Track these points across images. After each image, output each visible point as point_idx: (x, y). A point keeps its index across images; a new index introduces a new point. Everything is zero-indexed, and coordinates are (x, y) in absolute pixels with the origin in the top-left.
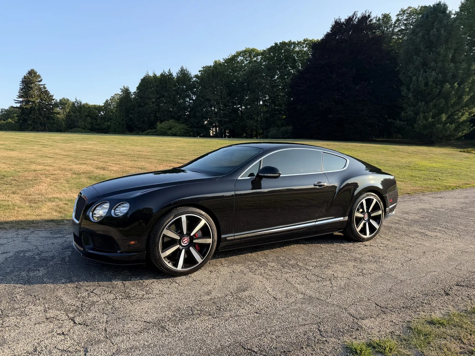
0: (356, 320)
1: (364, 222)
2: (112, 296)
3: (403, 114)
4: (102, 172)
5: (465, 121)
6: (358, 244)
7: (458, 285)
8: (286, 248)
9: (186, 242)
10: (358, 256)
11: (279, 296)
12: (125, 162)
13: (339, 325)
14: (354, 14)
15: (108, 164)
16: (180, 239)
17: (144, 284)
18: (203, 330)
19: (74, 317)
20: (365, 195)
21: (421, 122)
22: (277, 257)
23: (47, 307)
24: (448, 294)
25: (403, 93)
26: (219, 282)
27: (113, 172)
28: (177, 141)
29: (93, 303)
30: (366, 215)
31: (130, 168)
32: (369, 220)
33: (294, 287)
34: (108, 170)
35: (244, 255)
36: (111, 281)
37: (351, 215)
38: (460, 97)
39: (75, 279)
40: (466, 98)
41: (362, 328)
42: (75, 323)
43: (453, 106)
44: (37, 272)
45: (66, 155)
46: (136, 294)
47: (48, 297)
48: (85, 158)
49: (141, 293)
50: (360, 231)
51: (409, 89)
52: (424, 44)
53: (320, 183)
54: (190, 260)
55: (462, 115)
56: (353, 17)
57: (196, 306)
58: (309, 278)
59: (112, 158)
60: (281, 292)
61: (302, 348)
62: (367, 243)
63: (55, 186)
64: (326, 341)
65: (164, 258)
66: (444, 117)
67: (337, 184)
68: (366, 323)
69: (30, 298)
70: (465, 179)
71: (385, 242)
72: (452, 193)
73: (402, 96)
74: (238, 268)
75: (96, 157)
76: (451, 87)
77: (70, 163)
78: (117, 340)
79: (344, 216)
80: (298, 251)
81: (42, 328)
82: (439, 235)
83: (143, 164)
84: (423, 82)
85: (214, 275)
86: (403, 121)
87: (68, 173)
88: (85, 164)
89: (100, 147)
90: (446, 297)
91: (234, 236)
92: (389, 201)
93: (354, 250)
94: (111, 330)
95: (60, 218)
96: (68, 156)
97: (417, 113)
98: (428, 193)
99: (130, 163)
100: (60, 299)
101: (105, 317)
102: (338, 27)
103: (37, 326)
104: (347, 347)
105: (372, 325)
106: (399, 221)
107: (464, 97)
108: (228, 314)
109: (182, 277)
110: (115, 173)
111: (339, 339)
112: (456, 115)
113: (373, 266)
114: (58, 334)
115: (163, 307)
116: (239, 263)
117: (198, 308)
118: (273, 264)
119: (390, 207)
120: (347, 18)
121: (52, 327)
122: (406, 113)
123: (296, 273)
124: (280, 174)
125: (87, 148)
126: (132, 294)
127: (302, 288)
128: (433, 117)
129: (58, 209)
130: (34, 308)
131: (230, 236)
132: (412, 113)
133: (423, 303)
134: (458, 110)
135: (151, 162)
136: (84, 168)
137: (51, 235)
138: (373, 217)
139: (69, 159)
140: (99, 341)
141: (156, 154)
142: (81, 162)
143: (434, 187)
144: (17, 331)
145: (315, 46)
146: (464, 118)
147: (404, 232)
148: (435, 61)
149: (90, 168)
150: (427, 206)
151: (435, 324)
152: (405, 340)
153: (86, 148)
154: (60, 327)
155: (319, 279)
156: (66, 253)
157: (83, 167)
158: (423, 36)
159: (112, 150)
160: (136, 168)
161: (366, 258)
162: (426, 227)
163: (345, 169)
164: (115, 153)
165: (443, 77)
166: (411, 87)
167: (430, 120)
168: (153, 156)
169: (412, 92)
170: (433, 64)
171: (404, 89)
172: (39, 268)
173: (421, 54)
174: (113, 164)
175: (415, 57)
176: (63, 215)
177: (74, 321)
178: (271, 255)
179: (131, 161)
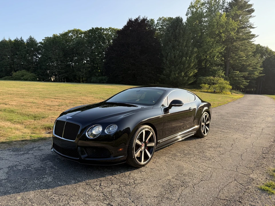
0: (247, 176)
1: (204, 127)
2: (116, 186)
3: (164, 72)
4: (6, 106)
5: (192, 76)
6: (203, 139)
7: (263, 153)
9: (143, 146)
10: (210, 145)
11: (201, 170)
13: (245, 179)
14: (139, 17)
17: (126, 175)
18: (190, 195)
21: (173, 76)
22: (176, 150)
23: (83, 200)
24: (264, 158)
25: (164, 61)
26: (165, 168)
29: (110, 192)
31: (24, 103)
33: (202, 165)
34: (9, 105)
37: (200, 124)
38: (189, 64)
39: (79, 179)
40: (192, 65)
43: (186, 68)
44: (46, 179)
47: (76, 194)
50: (203, 133)
51: (167, 60)
52: (173, 37)
53: (190, 108)
54: (146, 157)
55: (191, 73)
56: (138, 19)
58: (203, 159)
61: (244, 193)
62: (206, 138)
65: (136, 157)
66: (183, 74)
67: (196, 107)
68: (252, 176)
73: (164, 63)
76: (186, 59)
79: (198, 125)
84: (173, 56)
86: (165, 75)
91: (162, 140)
95: (8, 140)
97: (171, 72)
100: (85, 194)
101: (128, 199)
102: (130, 23)
104: (260, 189)
105: (255, 176)
107: (191, 64)
108: (190, 184)
110: (17, 107)
111: (252, 186)
112: (188, 73)
113: (222, 149)
115: (153, 187)
116: (162, 156)
118: (179, 154)
120: (135, 19)
122: (166, 71)
123: (195, 157)
124: (183, 104)
126: (127, 182)
127: (206, 164)
128: (178, 74)
132: (169, 71)
133: (261, 163)
134: (189, 71)
135: (36, 99)
137: (16, 153)
138: (207, 124)
145: (119, 32)
146: (191, 75)
148: (178, 45)
155: (208, 159)
158: (172, 33)
160: (29, 103)
163: (196, 100)
164: (2, 93)
165: (182, 54)
166: (168, 58)
167: (177, 75)
168: (32, 94)
169: (168, 61)
170: (177, 47)
171: (164, 59)
172: (43, 176)
173: (172, 42)
174: (9, 100)
175: (169, 43)
176: (8, 138)
177: (112, 205)
178: (172, 149)
179: (21, 98)
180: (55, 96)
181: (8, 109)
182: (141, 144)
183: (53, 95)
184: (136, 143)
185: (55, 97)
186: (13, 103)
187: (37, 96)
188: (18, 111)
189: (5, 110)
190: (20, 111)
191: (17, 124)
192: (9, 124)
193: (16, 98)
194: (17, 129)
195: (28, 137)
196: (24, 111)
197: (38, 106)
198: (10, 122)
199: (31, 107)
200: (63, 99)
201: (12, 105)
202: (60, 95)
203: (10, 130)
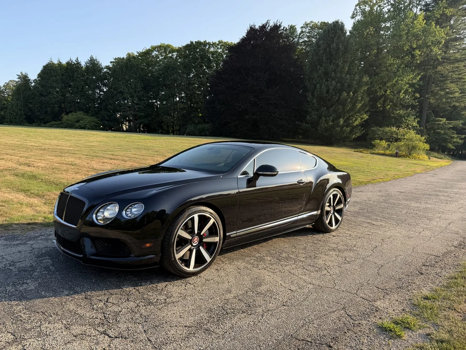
0: (370, 303)
1: (331, 214)
2: (132, 304)
3: (308, 117)
4: (28, 169)
5: (357, 125)
6: (327, 235)
7: (425, 266)
8: (270, 242)
9: (196, 242)
10: (334, 246)
11: (293, 288)
12: (49, 157)
13: (362, 308)
14: (267, 22)
15: (30, 160)
16: (192, 239)
17: (159, 288)
19: (105, 331)
20: (332, 190)
21: (323, 125)
22: (268, 251)
23: (65, 323)
24: (422, 274)
25: (308, 99)
26: (232, 280)
27: (40, 169)
28: (93, 134)
29: (117, 314)
30: (332, 208)
31: (58, 165)
32: (334, 213)
33: (301, 278)
34: (34, 167)
36: (121, 288)
37: (322, 209)
38: (354, 105)
39: (78, 289)
40: (359, 105)
41: (379, 309)
42: (110, 337)
43: (348, 112)
44: (26, 285)
46: (158, 300)
47: (60, 313)
49: (162, 298)
50: (329, 224)
51: (313, 96)
52: (326, 56)
53: (301, 180)
54: (200, 260)
55: (356, 120)
56: (266, 25)
57: (226, 305)
58: (307, 269)
59: (33, 153)
60: (292, 283)
61: (345, 332)
64: (360, 324)
65: (178, 259)
66: (342, 121)
67: (313, 180)
68: (378, 303)
70: (370, 176)
71: (347, 232)
72: (367, 188)
73: (308, 101)
75: (11, 152)
76: (347, 95)
79: (317, 210)
81: (77, 347)
82: (383, 224)
83: (72, 160)
84: (325, 89)
85: (222, 273)
86: (308, 124)
88: (2, 159)
90: (422, 276)
91: (237, 233)
93: (327, 241)
94: (155, 339)
95: (6, 222)
97: (320, 117)
99: (56, 159)
100: (75, 313)
101: (140, 326)
102: (252, 31)
103: (68, 345)
104: (380, 327)
105: (385, 305)
107: (357, 104)
108: (260, 310)
110: (44, 170)
111: (368, 321)
112: (350, 120)
115: (193, 310)
116: (238, 259)
117: (229, 307)
118: (269, 258)
119: (348, 200)
120: (261, 25)
121: (87, 344)
122: (311, 116)
123: (294, 265)
124: (278, 172)
126: (153, 300)
127: (307, 278)
128: (333, 121)
130: (51, 326)
131: (233, 234)
132: (316, 117)
133: (409, 283)
134: (352, 116)
135: (80, 158)
136: (3, 164)
137: (8, 243)
138: (337, 210)
141: (79, 148)
145: (233, 49)
146: (357, 123)
147: (355, 222)
148: (335, 71)
149: (10, 164)
150: (358, 200)
151: (430, 299)
152: (417, 315)
154: (97, 344)
155: (317, 269)
156: (45, 261)
158: (325, 50)
159: (25, 144)
160: (66, 164)
161: (341, 247)
162: (368, 217)
163: (316, 167)
164: (31, 147)
165: (341, 86)
166: (315, 93)
167: (330, 123)
168: (77, 150)
169: (316, 98)
170: (333, 74)
171: (309, 95)
172: (25, 281)
173: (324, 65)
174: (36, 159)
175: (319, 67)
176: (8, 219)
177: (108, 335)
178: (262, 249)
179: (56, 156)
180: (112, 155)
181: (29, 173)
182: (190, 238)
183: (109, 153)
184: (179, 236)
185: (111, 156)
186: (40, 164)
187: (83, 153)
188: (43, 178)
189: (23, 175)
190: (47, 177)
191: (34, 197)
192: (22, 197)
194: (31, 205)
195: (40, 218)
196: (52, 178)
197: (77, 171)
198: (23, 194)
199: (67, 171)
200: (123, 160)
201: (38, 167)
202: (122, 153)
203: (19, 206)
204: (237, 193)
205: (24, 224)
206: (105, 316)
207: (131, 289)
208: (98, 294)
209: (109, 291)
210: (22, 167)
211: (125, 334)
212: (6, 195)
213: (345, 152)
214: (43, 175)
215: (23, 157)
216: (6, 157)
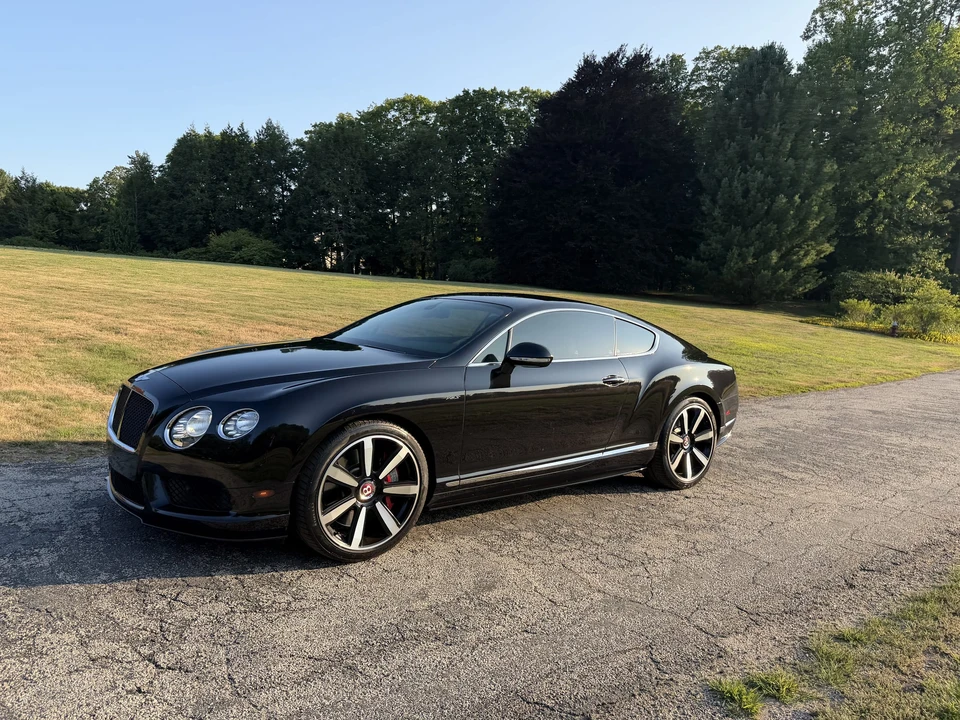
0: (712, 640)
1: (683, 451)
2: (221, 608)
3: (702, 247)
4: (113, 338)
5: (809, 267)
6: (673, 494)
7: (864, 570)
8: (544, 503)
9: (368, 492)
10: (679, 517)
11: (559, 597)
12: (160, 317)
13: (688, 650)
14: (621, 49)
15: (123, 321)
16: (359, 486)
17: (284, 580)
18: (435, 670)
19: (152, 655)
20: (687, 401)
21: (734, 264)
22: (533, 520)
23: (83, 634)
24: (852, 586)
25: (704, 208)
26: (437, 573)
27: (137, 338)
29: (186, 624)
30: (687, 439)
31: (173, 332)
32: (691, 449)
33: (582, 579)
34: (126, 335)
35: (468, 518)
36: (212, 576)
37: (662, 440)
38: (803, 222)
39: (128, 572)
40: (813, 224)
41: (726, 652)
42: (158, 666)
43: (791, 236)
44: (36, 558)
45: (19, 297)
46: (274, 602)
47: (79, 614)
48: (66, 306)
49: (284, 599)
50: (677, 470)
51: (714, 201)
52: (743, 119)
53: (613, 376)
54: (375, 529)
55: (806, 255)
56: (618, 55)
57: (405, 623)
58: (604, 561)
59: (130, 309)
60: (561, 587)
61: (634, 695)
62: (688, 492)
63: (14, 367)
64: (672, 680)
65: (327, 525)
66: (774, 257)
67: (641, 379)
68: (730, 643)
69: (38, 618)
70: (818, 374)
71: (719, 491)
72: (803, 400)
73: (703, 213)
74: (467, 543)
75: (91, 304)
76: (787, 202)
77: (35, 316)
78: (263, 697)
79: (650, 441)
80: (569, 508)
81: (89, 680)
82: (807, 477)
83: (203, 323)
84: (740, 189)
85: (421, 559)
86: (703, 261)
87: (35, 339)
88: (72, 318)
89: (91, 282)
90: (851, 592)
91: (460, 479)
92: (725, 413)
93: (669, 506)
94: (243, 678)
95: (44, 439)
96: (28, 300)
97: (728, 248)
98: (763, 398)
99: (171, 321)
100: (108, 616)
101: (222, 651)
102: (588, 70)
103: (74, 676)
104: (712, 690)
105: (742, 646)
106: (731, 450)
107: (809, 222)
108: (472, 637)
109: (359, 564)
110: (144, 342)
111: (693, 676)
112: (794, 254)
113: (711, 537)
114: (129, 692)
115: (337, 626)
116: (465, 533)
117: (410, 626)
118: (530, 535)
119: (727, 424)
120: (607, 56)
121: (110, 677)
122: (710, 245)
123: (578, 552)
124: (552, 358)
125: (64, 283)
126: (265, 601)
127: (596, 580)
128: (755, 256)
129: (33, 418)
130: (55, 638)
131: (451, 481)
132: (719, 246)
133: (816, 603)
134: (799, 246)
135: (218, 320)
136: (69, 327)
137: (35, 477)
138: (699, 443)
139: (29, 306)
140: (223, 704)
141: (223, 302)
142: (60, 313)
143: (771, 387)
144: (32, 691)
145: (547, 105)
146: (808, 261)
147: (746, 471)
148: (762, 151)
149: (83, 328)
150: (771, 424)
151: (848, 641)
152: (806, 672)
153: (60, 281)
154: (129, 677)
155: (623, 562)
156: (87, 515)
157: (67, 325)
158: (743, 105)
159: (123, 289)
160: (187, 331)
161: (695, 521)
162: (780, 462)
163: (652, 352)
164: (133, 297)
165: (774, 182)
166: (718, 197)
167: (750, 260)
168: (217, 305)
169: (720, 207)
170: (758, 157)
171: (706, 200)
172: (36, 550)
173: (738, 137)
174: (133, 320)
175: (727, 141)
176: (49, 432)
177: (155, 663)
178: (522, 517)
179: (174, 315)
180: (284, 316)
181: (114, 347)
182: (356, 484)
183: (279, 312)
184: (330, 480)
185: (280, 319)
186: (138, 330)
187: (228, 311)
189: (101, 350)
190: (146, 355)
192: (89, 391)
193: (161, 314)
198: (93, 387)
200: (301, 327)
201: (133, 335)
202: (303, 313)
203: (80, 408)
204: (462, 397)
205: (75, 443)
206: (161, 627)
207: (229, 578)
208: (162, 583)
209: (186, 579)
210: (103, 335)
211: (189, 663)
212: (61, 387)
213: (777, 322)
214: (140, 351)
215: (112, 315)
216: (78, 314)
